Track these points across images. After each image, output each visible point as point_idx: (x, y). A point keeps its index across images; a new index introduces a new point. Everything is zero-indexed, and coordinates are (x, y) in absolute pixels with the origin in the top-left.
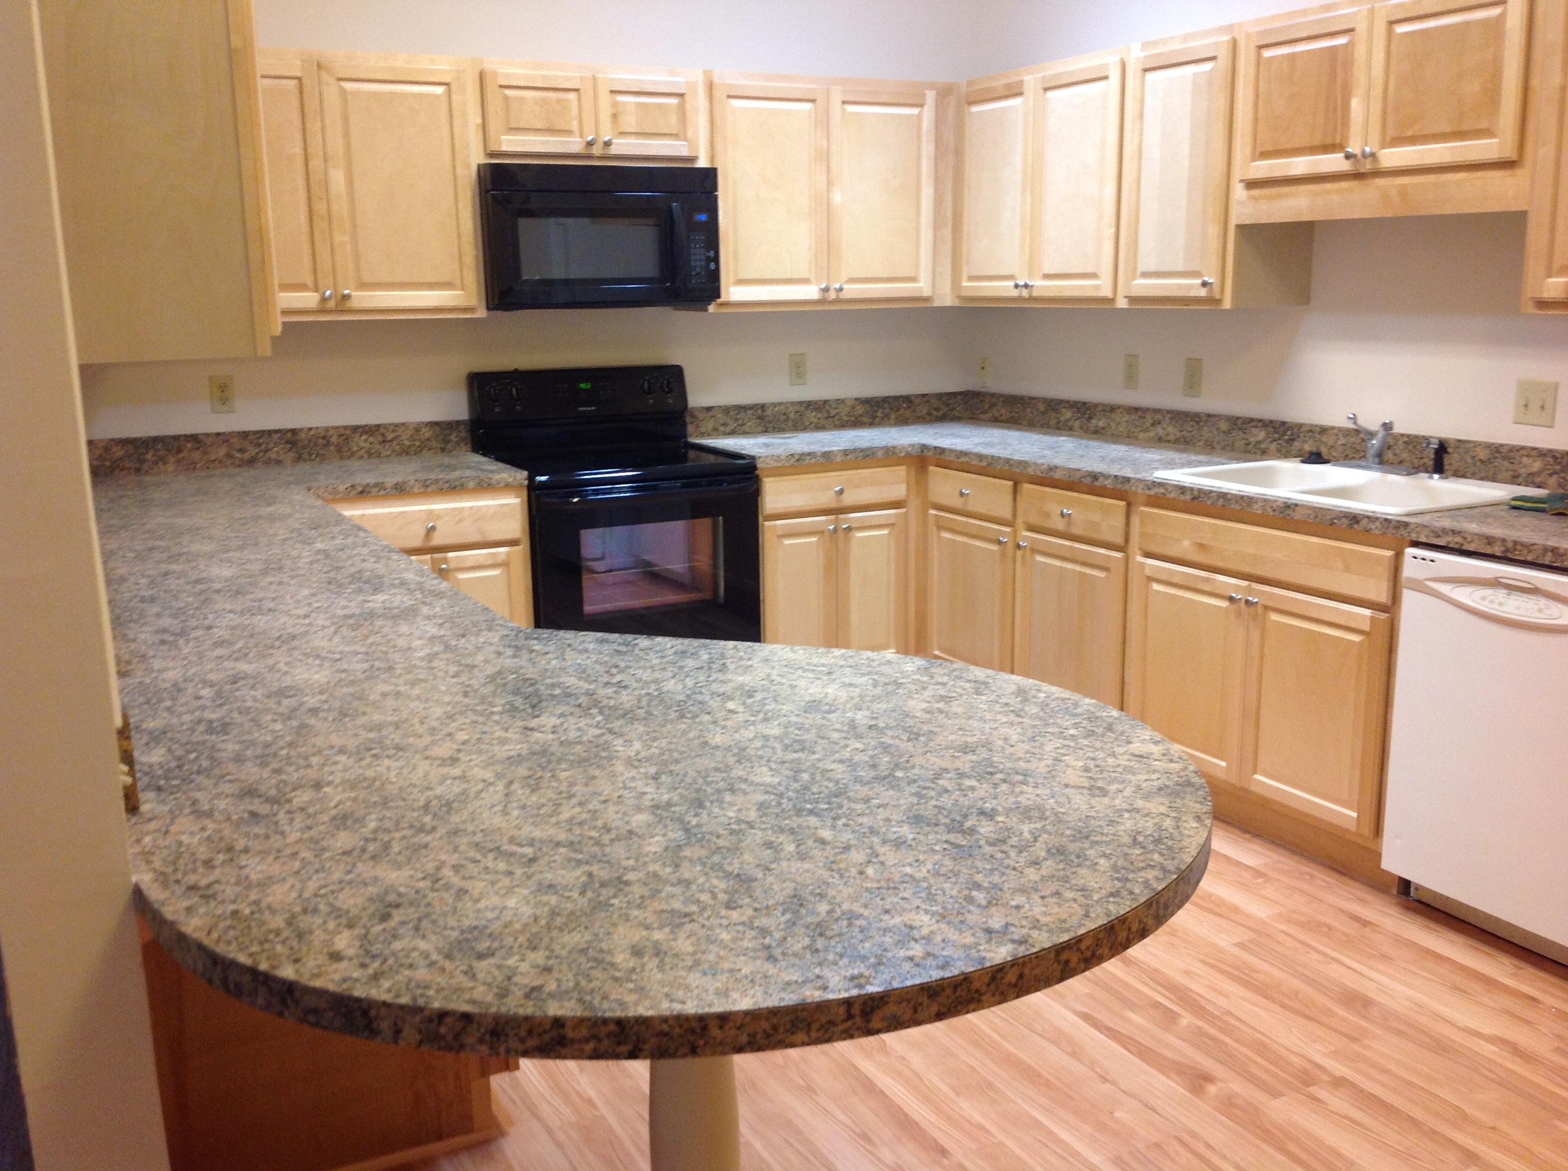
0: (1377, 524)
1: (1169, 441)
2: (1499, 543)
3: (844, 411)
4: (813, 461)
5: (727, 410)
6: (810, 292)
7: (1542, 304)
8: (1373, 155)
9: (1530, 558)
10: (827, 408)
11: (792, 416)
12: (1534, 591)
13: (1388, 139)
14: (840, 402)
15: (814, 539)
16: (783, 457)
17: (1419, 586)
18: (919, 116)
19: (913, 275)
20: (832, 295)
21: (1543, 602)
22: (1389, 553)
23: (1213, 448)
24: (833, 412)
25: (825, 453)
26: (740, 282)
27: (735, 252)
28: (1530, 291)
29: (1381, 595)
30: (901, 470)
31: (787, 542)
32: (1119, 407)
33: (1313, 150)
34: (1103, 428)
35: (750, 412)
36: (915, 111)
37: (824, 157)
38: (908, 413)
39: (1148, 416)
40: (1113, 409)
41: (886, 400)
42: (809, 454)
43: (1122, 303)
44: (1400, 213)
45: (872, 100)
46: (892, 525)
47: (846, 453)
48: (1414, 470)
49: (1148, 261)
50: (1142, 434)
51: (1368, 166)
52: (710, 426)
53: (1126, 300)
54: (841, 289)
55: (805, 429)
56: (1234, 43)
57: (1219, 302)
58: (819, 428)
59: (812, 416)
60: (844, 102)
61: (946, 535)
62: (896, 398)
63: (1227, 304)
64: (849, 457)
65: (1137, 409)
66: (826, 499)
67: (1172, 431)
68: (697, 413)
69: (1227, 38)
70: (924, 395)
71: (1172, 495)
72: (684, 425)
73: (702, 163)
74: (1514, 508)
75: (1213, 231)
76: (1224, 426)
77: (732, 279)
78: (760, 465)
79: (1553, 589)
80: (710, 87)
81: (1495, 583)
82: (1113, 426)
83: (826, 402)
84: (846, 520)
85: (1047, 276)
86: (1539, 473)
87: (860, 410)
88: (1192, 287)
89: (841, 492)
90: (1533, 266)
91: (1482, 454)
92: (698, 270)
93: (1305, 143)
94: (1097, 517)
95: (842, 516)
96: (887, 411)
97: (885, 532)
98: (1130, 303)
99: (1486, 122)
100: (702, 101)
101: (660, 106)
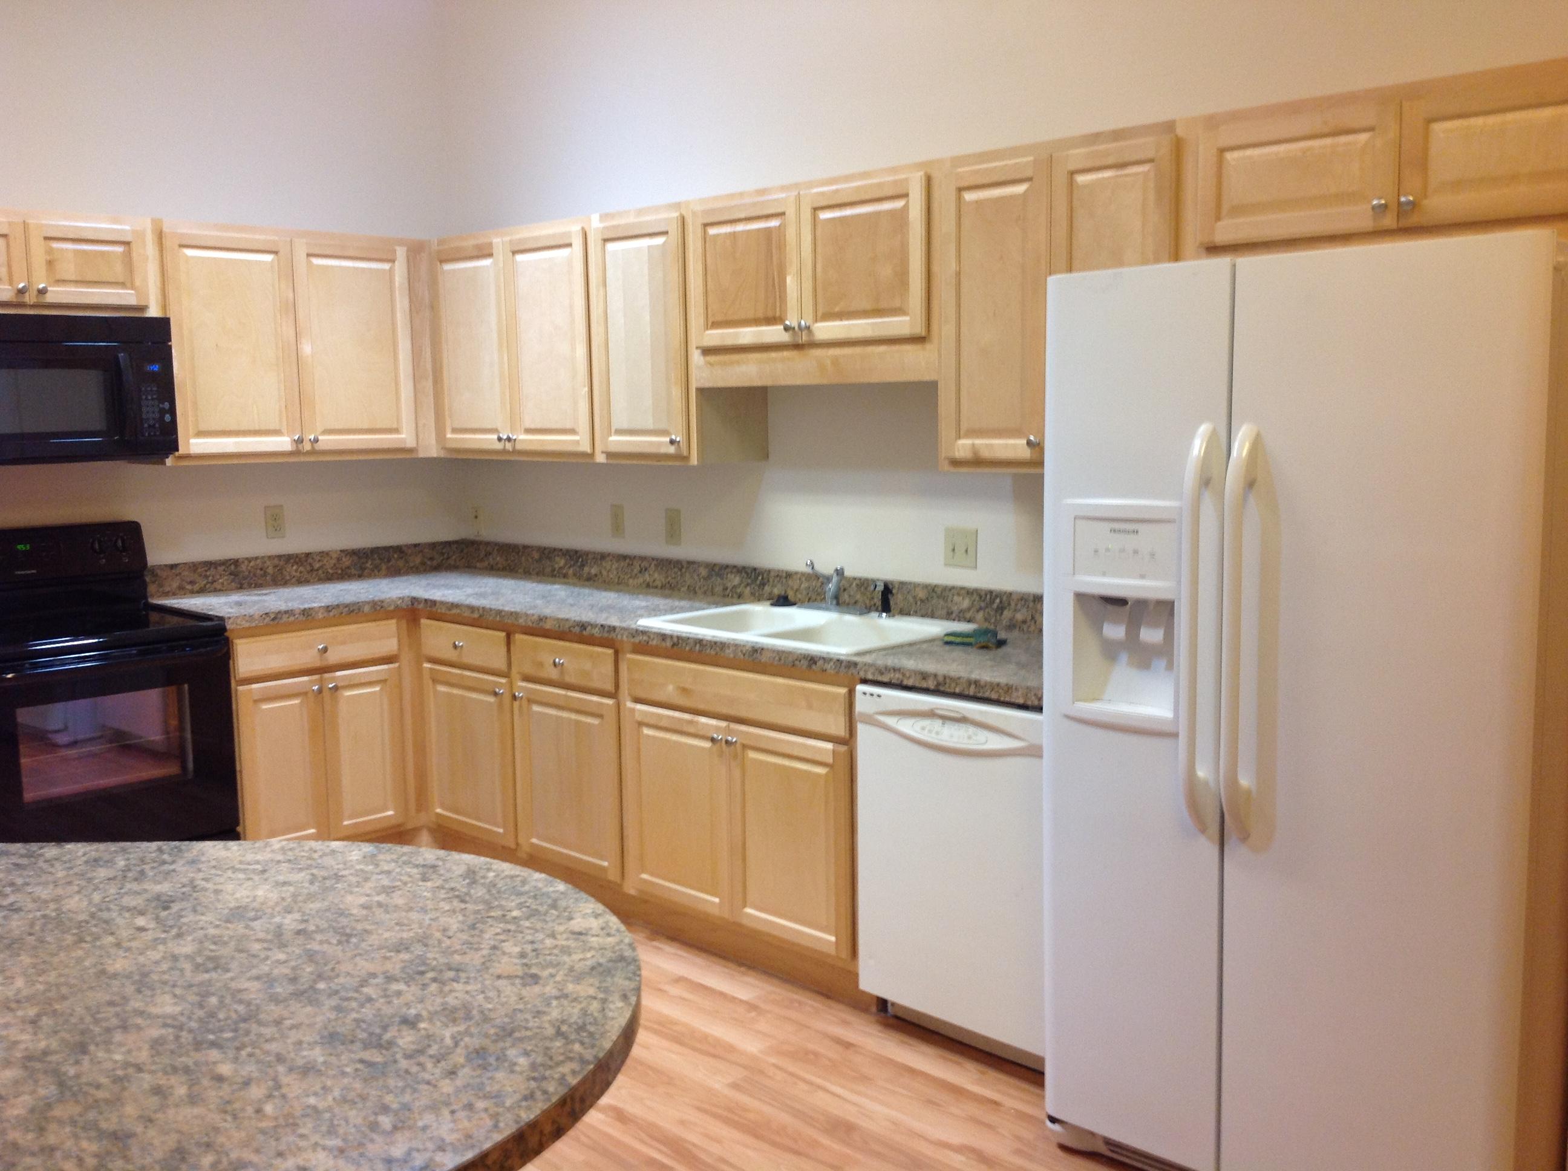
0: (832, 663)
1: (656, 587)
2: (931, 678)
3: (329, 564)
4: (292, 619)
5: (194, 567)
6: (283, 443)
7: (956, 463)
8: (808, 328)
9: (957, 690)
10: (310, 560)
11: (270, 570)
12: (963, 720)
13: (820, 314)
14: (324, 554)
15: (296, 701)
16: (256, 617)
17: (870, 721)
18: (391, 270)
19: (395, 426)
20: (307, 447)
21: (971, 730)
22: (843, 691)
23: (695, 593)
24: (317, 565)
25: (305, 609)
26: (200, 434)
27: (195, 404)
28: (944, 453)
29: (841, 731)
30: (392, 624)
31: (265, 706)
32: (609, 554)
33: (757, 322)
34: (596, 575)
35: (221, 569)
36: (386, 266)
37: (291, 308)
38: (401, 563)
39: (637, 564)
40: (603, 556)
41: (375, 551)
42: (286, 612)
43: (600, 458)
44: (835, 380)
45: (340, 254)
46: (385, 681)
47: (328, 609)
48: (866, 610)
49: (620, 420)
50: (631, 581)
51: (805, 338)
52: (175, 584)
53: (604, 456)
54: (316, 440)
55: (285, 583)
56: (683, 220)
57: (686, 458)
58: (301, 582)
59: (292, 570)
60: (308, 255)
61: (442, 688)
62: (386, 549)
63: (694, 460)
64: (331, 614)
65: (624, 557)
66: (309, 658)
67: (658, 577)
68: (159, 572)
69: (676, 214)
70: (416, 545)
71: (654, 643)
72: (144, 585)
73: (153, 312)
74: (947, 643)
75: (677, 392)
76: (704, 572)
77: (191, 432)
78: (229, 626)
79: (978, 718)
80: (160, 236)
81: (931, 714)
82: (604, 573)
83: (308, 555)
84: (334, 679)
85: (528, 431)
86: (969, 609)
87: (347, 561)
88: (659, 443)
89: (325, 650)
90: (946, 429)
91: (922, 594)
92: (151, 422)
93: (751, 315)
94: (588, 666)
95: (327, 675)
96: (378, 561)
97: (377, 689)
98: (607, 458)
99: (897, 303)
100: (150, 249)
101: (103, 253)
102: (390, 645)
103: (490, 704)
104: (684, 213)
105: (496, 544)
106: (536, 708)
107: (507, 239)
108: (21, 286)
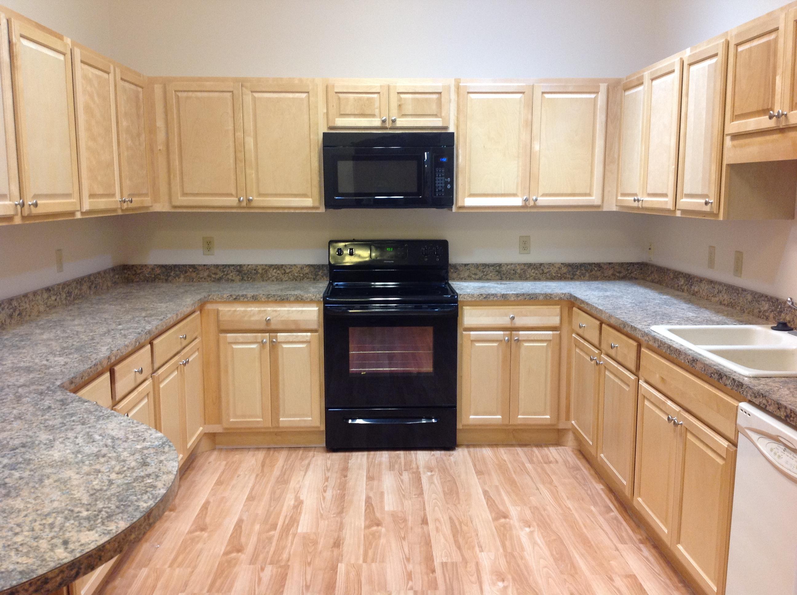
3: (553, 271)
4: (495, 299)
6: (518, 202)
8: (786, 115)
10: (542, 267)
14: (551, 265)
15: (495, 344)
16: (475, 296)
18: (595, 99)
19: (588, 192)
20: (532, 203)
22: (733, 402)
24: (546, 271)
25: (503, 295)
26: (472, 195)
27: (469, 179)
31: (477, 344)
34: (697, 292)
36: (593, 96)
37: (529, 125)
38: (599, 273)
40: (701, 280)
42: (493, 295)
43: (678, 214)
45: (565, 91)
46: (550, 341)
51: (783, 125)
54: (536, 200)
55: (526, 279)
56: (728, 44)
57: (717, 215)
58: (536, 279)
59: (531, 272)
60: (543, 93)
62: (590, 264)
63: (721, 218)
66: (505, 321)
69: (723, 40)
73: (451, 130)
75: (714, 168)
76: (749, 297)
77: (467, 193)
80: (458, 88)
83: (541, 264)
84: (518, 335)
87: (564, 270)
89: (513, 318)
92: (440, 189)
95: (514, 332)
96: (584, 271)
97: (545, 344)
98: (682, 214)
100: (453, 96)
101: (426, 99)
102: (555, 321)
104: (729, 39)
105: (656, 266)
106: (607, 373)
107: (649, 71)
108: (383, 119)
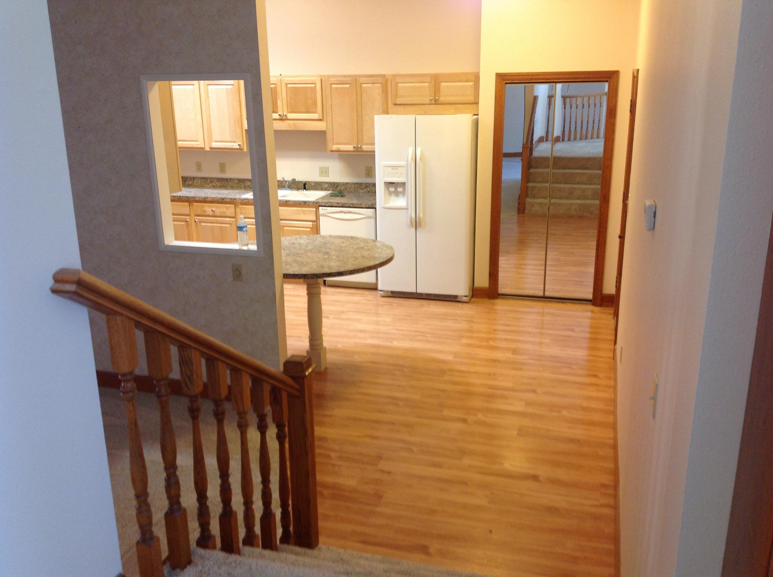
0: (311, 203)
1: (218, 187)
2: (341, 204)
7: (332, 151)
8: (286, 115)
9: (348, 206)
12: (350, 212)
13: (289, 112)
17: (324, 215)
21: (352, 214)
22: (315, 209)
28: (330, 148)
32: (197, 178)
39: (209, 181)
40: (194, 178)
43: (207, 149)
44: (294, 129)
48: (298, 189)
50: (207, 185)
51: (284, 117)
53: (209, 149)
63: (246, 150)
65: (204, 178)
67: (218, 184)
74: (331, 196)
76: (236, 181)
79: (354, 211)
81: (342, 212)
86: (328, 187)
88: (234, 145)
90: (329, 143)
91: (313, 184)
94: (225, 210)
98: (210, 150)
99: (314, 110)
103: (183, 225)
106: (203, 224)
